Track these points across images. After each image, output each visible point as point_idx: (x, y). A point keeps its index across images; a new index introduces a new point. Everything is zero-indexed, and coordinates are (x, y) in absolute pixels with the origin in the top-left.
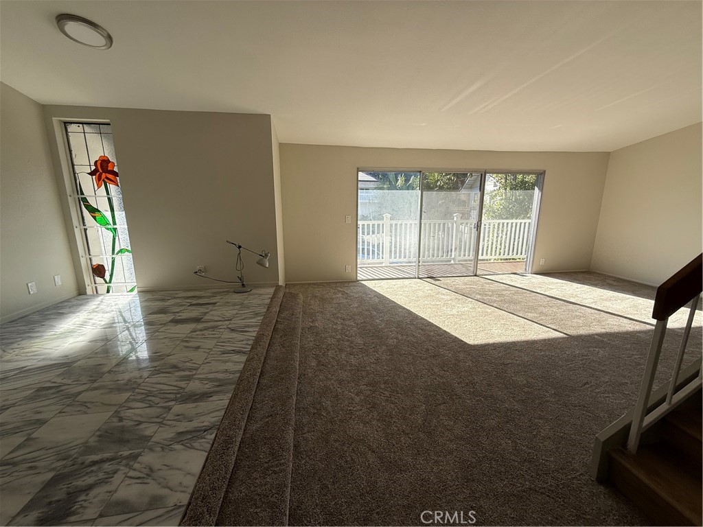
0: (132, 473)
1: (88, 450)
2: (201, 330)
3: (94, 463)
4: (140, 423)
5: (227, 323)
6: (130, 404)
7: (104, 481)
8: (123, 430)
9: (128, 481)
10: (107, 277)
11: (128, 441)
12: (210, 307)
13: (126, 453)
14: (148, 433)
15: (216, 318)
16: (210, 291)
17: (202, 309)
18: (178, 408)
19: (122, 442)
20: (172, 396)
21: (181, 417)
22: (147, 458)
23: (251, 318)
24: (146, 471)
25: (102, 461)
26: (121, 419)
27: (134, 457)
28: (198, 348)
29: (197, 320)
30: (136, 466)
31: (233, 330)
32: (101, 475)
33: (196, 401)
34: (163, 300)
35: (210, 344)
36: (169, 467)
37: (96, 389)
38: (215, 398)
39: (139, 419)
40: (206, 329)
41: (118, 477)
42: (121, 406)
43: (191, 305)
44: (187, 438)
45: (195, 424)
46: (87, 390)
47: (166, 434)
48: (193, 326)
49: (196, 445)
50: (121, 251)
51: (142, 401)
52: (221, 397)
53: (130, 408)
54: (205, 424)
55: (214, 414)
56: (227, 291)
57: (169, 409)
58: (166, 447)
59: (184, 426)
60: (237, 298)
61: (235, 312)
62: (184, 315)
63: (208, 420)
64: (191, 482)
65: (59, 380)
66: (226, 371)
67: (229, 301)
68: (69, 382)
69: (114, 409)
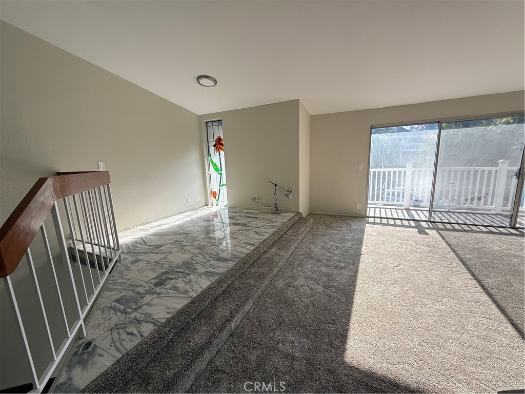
0: (185, 280)
1: (178, 267)
2: (242, 230)
3: (177, 272)
4: (197, 263)
5: (257, 229)
6: (198, 255)
7: (176, 279)
8: (191, 264)
9: (182, 282)
10: (217, 198)
11: (190, 268)
12: (254, 219)
13: (187, 272)
14: (197, 268)
15: (253, 226)
16: (259, 211)
17: (249, 220)
18: (213, 262)
19: (188, 268)
20: (213, 256)
21: (212, 266)
22: (192, 277)
23: (270, 228)
24: (189, 281)
25: (179, 272)
26: (192, 260)
27: (188, 274)
28: (236, 238)
29: (244, 225)
30: (187, 278)
31: (256, 233)
32: (177, 276)
33: (221, 261)
34: (235, 212)
35: (242, 237)
36: (197, 282)
37: (191, 246)
38: (228, 262)
39: (198, 261)
40: (245, 230)
41: (181, 279)
42: (195, 254)
43: (246, 217)
44: (208, 274)
45: (215, 270)
46: (189, 245)
47: (203, 270)
48: (239, 227)
49: (210, 278)
50: (223, 185)
51: (202, 255)
52: (231, 263)
53: (197, 256)
54: (219, 272)
55: (224, 269)
56: (268, 212)
57: (209, 261)
58: (200, 275)
59: (210, 270)
60: (270, 216)
61: (264, 224)
62: (240, 222)
63: (221, 270)
64: (200, 290)
65: (182, 239)
66: (241, 252)
67: (265, 217)
68: (185, 241)
69: (192, 255)
